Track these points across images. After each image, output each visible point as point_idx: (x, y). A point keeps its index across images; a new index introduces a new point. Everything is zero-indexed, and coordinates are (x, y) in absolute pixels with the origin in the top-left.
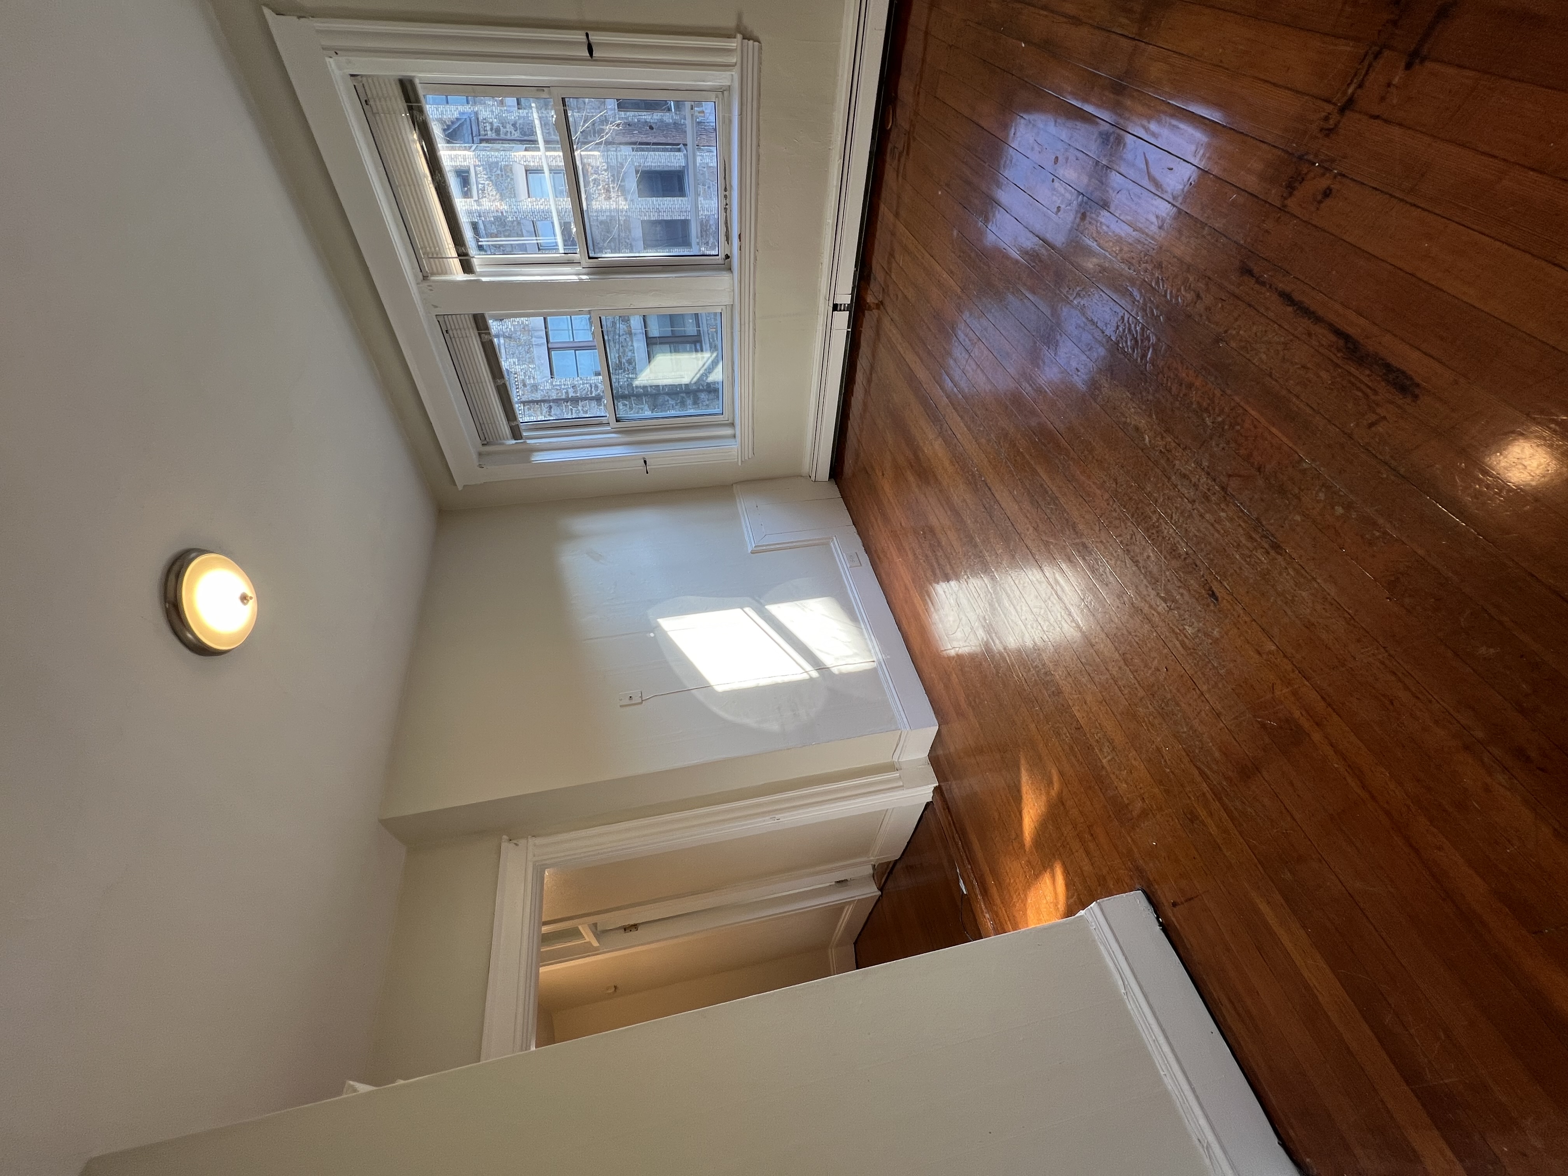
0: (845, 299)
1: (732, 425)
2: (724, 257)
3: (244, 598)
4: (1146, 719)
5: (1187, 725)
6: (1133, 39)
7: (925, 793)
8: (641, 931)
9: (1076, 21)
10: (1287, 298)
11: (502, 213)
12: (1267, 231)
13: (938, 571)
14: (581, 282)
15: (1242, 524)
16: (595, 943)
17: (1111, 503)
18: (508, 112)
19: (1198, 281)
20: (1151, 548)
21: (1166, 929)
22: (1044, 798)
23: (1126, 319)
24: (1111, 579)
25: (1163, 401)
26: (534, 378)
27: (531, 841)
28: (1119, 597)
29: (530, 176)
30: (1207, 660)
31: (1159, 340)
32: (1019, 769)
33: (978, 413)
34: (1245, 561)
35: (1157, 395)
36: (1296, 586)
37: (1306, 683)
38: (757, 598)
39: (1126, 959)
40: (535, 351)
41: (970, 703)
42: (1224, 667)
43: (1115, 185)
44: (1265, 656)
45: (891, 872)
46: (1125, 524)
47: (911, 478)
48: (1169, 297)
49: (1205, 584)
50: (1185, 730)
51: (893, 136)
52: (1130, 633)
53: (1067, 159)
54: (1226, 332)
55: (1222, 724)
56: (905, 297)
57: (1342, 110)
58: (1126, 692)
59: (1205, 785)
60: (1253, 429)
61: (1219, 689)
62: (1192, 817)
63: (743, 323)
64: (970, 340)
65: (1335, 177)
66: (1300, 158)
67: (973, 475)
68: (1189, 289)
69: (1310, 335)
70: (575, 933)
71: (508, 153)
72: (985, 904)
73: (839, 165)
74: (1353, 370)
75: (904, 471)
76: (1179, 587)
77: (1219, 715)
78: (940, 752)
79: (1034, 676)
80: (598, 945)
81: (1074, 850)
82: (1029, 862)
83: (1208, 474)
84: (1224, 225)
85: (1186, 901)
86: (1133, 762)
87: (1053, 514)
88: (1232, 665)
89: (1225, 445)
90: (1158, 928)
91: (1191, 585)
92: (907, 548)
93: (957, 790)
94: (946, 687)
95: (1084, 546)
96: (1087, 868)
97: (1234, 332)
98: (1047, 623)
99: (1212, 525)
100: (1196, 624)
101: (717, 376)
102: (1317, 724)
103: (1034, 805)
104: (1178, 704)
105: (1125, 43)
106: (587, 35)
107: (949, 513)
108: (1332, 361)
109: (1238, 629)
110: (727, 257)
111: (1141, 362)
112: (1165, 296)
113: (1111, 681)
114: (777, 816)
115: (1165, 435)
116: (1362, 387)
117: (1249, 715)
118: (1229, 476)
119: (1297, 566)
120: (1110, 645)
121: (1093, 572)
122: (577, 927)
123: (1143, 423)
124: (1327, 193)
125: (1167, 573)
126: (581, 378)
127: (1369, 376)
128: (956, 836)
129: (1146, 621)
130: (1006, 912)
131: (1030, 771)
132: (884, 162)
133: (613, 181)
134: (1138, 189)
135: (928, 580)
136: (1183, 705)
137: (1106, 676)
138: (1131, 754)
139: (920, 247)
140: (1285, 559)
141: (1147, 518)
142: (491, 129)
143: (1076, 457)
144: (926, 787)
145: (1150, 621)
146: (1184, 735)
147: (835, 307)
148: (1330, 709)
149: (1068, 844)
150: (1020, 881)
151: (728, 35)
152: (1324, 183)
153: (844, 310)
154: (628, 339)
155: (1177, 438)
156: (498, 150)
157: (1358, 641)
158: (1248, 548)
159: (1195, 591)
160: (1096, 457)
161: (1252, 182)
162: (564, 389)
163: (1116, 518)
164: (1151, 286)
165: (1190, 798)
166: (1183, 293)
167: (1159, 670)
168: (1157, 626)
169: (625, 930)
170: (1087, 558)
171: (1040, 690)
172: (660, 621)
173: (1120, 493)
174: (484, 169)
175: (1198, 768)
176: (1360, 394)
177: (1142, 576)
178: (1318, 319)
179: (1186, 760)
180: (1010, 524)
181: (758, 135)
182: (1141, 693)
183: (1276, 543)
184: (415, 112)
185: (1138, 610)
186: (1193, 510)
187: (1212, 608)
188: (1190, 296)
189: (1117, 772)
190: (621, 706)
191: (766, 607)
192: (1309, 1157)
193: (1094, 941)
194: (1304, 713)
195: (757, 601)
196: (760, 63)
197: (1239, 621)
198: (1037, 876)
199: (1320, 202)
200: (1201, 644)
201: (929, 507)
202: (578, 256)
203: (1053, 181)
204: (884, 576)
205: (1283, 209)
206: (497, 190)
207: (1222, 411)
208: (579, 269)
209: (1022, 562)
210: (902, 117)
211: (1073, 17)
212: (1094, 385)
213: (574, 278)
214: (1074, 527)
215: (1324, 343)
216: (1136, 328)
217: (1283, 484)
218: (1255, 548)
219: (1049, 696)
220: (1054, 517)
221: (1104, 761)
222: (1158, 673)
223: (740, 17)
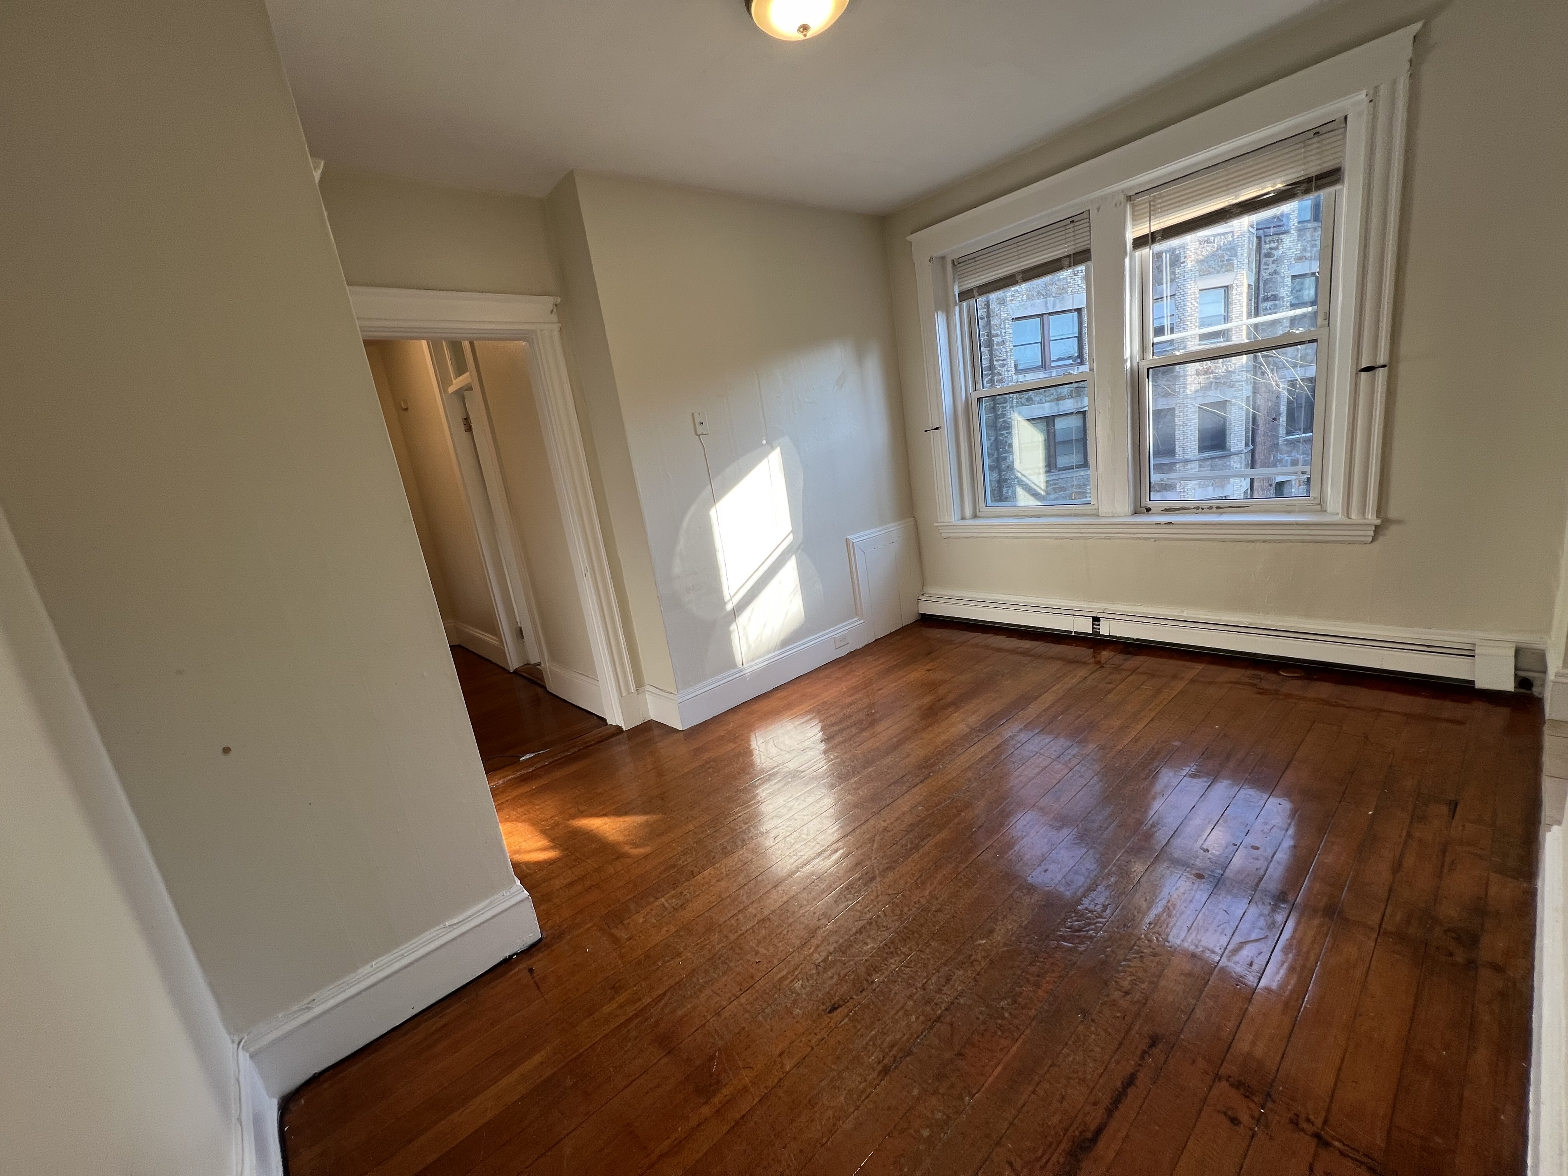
0: (1105, 629)
1: (975, 516)
2: (1149, 506)
3: (805, 28)
4: (708, 941)
5: (705, 982)
6: (1380, 926)
7: (616, 717)
8: (465, 435)
9: (1397, 867)
10: (1130, 1081)
11: (1184, 262)
12: (1194, 1062)
13: (835, 728)
14: (1124, 361)
15: (906, 1037)
16: (451, 390)
17: (916, 906)
18: (1290, 266)
19: (1142, 993)
20: (876, 946)
21: (507, 963)
22: (621, 839)
23: (1099, 920)
24: (842, 907)
25: (1021, 958)
26: (1012, 300)
27: (556, 327)
28: (824, 914)
29: (1222, 290)
30: (770, 1002)
31: (1081, 953)
32: (646, 813)
33: (997, 769)
34: (870, 1041)
35: (1026, 952)
36: (849, 1090)
37: (757, 1100)
38: (802, 546)
39: (478, 926)
40: (1040, 301)
41: (708, 763)
42: (765, 1020)
43: (1233, 909)
44: (779, 1059)
45: (532, 682)
46: (897, 920)
47: (927, 700)
48: (1124, 963)
49: (844, 1001)
50: (701, 981)
51: (1272, 677)
52: (790, 925)
53: (1257, 859)
54: (1093, 1021)
55: (709, 1017)
56: (1110, 691)
57: (1317, 1136)
58: (733, 921)
59: (649, 1000)
60: (999, 1048)
61: (743, 1015)
62: (616, 988)
63: (1081, 527)
64: (1070, 759)
65: (1251, 1129)
66: (1269, 1095)
67: (934, 765)
68: (1133, 983)
69: (1095, 1104)
70: (461, 369)
71: (1246, 267)
72: (511, 780)
73: (1242, 623)
74: (1063, 1146)
75: (933, 692)
76: (839, 975)
77: (718, 1014)
78: (656, 732)
79: (740, 828)
80: (450, 392)
81: (573, 869)
82: (557, 824)
83: (952, 1003)
84: (1199, 1019)
85: (535, 982)
86: (665, 929)
87: (902, 847)
88: (768, 1027)
89: (981, 1020)
90: (507, 955)
91: (842, 987)
92: (857, 696)
93: (620, 749)
94: (721, 738)
95: (873, 879)
96: (557, 883)
97: (1093, 1029)
98: (793, 841)
99: (902, 1008)
100: (804, 991)
101: (1024, 499)
102: (718, 1111)
103: (614, 829)
104: (725, 973)
105: (1377, 917)
106: (1384, 366)
107: (895, 740)
108: (1070, 1126)
109: (803, 1034)
110: (1148, 510)
111: (1058, 936)
112: (1125, 960)
113: (742, 906)
114: (588, 574)
115: (988, 960)
116: (1047, 1156)
117: (720, 1043)
118: (951, 1024)
119: (868, 1091)
120: (777, 905)
121: (847, 888)
122: (467, 371)
123: (998, 937)
124: (1235, 1121)
125: (852, 963)
126: (1012, 349)
127: (1058, 1162)
128: (576, 749)
129: (804, 941)
130: (507, 801)
131: (647, 824)
132: (1246, 667)
133: (1215, 378)
134: (1229, 932)
135: (826, 718)
136: (725, 979)
137: (746, 901)
138: (672, 927)
139: (1161, 707)
140: (874, 1079)
141: (904, 940)
142: (1271, 249)
143: (959, 870)
144: (621, 719)
145: (803, 945)
146: (695, 980)
147: (1096, 620)
148: (733, 1123)
149: (579, 863)
150: (537, 816)
151: (1380, 510)
152: (1245, 1118)
153: (1093, 628)
154: (1052, 397)
155: (985, 972)
156: (1249, 256)
157: (801, 1151)
158: (882, 1043)
159: (837, 991)
160: (961, 890)
161: (1243, 1045)
162: (1001, 332)
163: (902, 911)
164: (1134, 945)
165: (635, 985)
166: (1129, 978)
167: (757, 954)
168: (799, 952)
169: (466, 419)
170: (861, 881)
171: (726, 835)
172: (778, 450)
173: (927, 915)
174: (1230, 241)
175: (664, 994)
176: (1040, 1153)
177: (847, 937)
178: (1110, 1112)
179: (672, 982)
180: (888, 802)
181: (1274, 541)
182: (732, 937)
183: (889, 1070)
184: (1305, 185)
185: (813, 933)
186: (916, 989)
187: (822, 1007)
188: (1126, 984)
189: (653, 913)
190: (693, 414)
191: (794, 557)
192: (305, 1102)
193: (493, 894)
194: (728, 1098)
195: (799, 547)
196: (1350, 543)
197: (810, 1034)
198: (544, 832)
199: (1225, 1114)
200: (785, 996)
201: (899, 719)
202: (1151, 357)
203: (1235, 845)
204: (827, 672)
205: (1218, 1077)
206: (1207, 257)
207: (1015, 1017)
208: (1137, 358)
209: (852, 815)
210: (1293, 686)
211: (1400, 864)
212: (1031, 889)
213: (1127, 355)
214: (890, 868)
215: (1087, 1119)
216: (1092, 930)
217: (947, 1077)
218: (882, 1051)
219: (721, 844)
220: (899, 847)
221: (663, 900)
222: (754, 953)
223: (1399, 522)
